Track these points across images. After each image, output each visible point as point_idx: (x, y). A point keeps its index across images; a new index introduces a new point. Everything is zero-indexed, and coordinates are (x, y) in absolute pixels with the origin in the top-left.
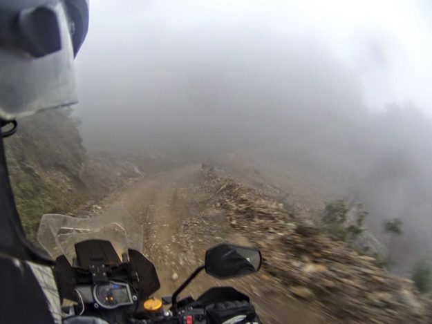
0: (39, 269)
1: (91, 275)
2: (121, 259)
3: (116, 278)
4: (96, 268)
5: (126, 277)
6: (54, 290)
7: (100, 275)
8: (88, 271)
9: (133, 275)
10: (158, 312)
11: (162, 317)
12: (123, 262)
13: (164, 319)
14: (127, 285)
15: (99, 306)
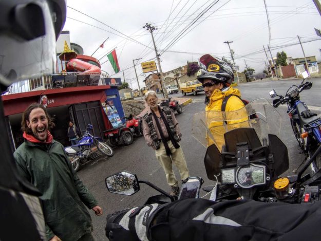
1: (236, 159)
2: (262, 143)
3: (256, 161)
4: (241, 153)
5: (265, 159)
6: (40, 214)
7: (243, 159)
8: (234, 156)
9: (270, 157)
10: (285, 191)
11: (286, 195)
12: (263, 146)
13: (287, 197)
14: (264, 167)
15: (239, 186)
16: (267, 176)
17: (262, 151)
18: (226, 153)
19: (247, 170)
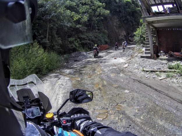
0: (17, 113)
2: (35, 96)
4: (26, 101)
6: (23, 121)
7: (27, 104)
9: (41, 103)
10: (52, 119)
11: (53, 121)
12: (36, 98)
13: (54, 122)
14: (38, 107)
15: (28, 117)
16: (41, 112)
17: (36, 100)
18: (18, 101)
19: (31, 109)
